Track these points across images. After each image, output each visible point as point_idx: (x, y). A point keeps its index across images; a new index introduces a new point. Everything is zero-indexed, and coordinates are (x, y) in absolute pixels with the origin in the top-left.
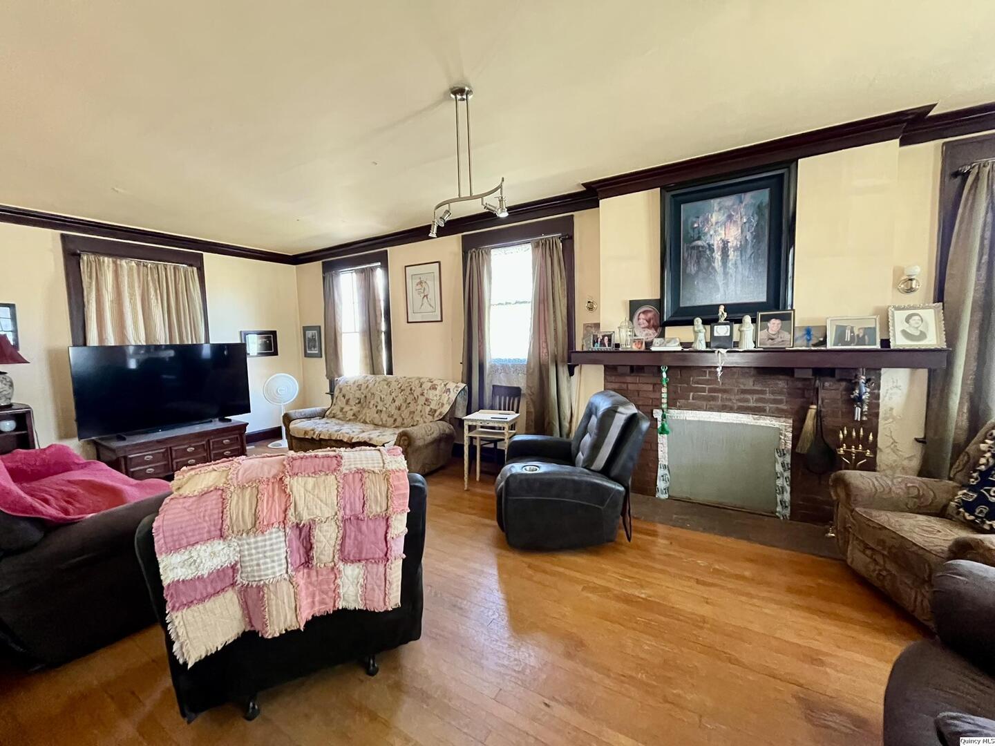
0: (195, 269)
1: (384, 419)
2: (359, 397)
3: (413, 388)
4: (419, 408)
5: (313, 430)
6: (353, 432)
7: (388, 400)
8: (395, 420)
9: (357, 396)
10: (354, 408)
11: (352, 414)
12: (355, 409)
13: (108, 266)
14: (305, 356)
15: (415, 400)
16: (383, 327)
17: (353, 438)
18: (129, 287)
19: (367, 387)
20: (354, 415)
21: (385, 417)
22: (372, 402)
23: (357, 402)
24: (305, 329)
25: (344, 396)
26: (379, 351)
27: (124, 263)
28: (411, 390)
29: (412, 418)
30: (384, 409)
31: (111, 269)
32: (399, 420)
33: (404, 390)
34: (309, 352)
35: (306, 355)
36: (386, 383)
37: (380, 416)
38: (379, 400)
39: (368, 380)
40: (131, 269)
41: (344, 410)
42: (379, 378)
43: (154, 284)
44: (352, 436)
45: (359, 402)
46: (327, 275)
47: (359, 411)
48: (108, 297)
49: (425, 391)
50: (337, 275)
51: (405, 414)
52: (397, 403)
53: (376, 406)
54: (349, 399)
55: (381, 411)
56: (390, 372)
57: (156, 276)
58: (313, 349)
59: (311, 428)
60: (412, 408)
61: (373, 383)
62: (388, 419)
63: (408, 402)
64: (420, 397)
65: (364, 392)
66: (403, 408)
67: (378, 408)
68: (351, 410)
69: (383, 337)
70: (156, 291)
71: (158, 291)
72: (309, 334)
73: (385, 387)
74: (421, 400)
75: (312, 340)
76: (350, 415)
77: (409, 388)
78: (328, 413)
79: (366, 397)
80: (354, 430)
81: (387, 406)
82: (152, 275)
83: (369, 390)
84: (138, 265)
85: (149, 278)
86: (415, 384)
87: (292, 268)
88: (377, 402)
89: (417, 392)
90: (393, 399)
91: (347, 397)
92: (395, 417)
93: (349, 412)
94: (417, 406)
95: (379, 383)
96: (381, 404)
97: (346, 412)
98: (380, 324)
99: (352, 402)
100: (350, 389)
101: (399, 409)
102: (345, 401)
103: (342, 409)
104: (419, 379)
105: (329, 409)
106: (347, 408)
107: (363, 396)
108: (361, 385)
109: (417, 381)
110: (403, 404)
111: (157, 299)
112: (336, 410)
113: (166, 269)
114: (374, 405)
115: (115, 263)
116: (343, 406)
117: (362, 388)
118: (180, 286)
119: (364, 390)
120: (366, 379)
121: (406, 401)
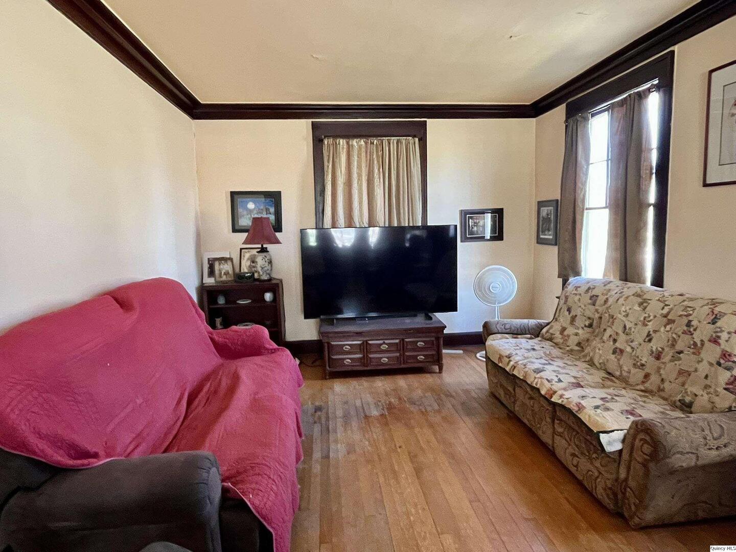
0: (417, 140)
1: (625, 368)
2: (591, 316)
3: (694, 323)
4: (703, 368)
5: (509, 357)
6: (560, 381)
7: (639, 335)
8: (647, 376)
9: (588, 313)
10: (580, 331)
11: (576, 342)
12: (583, 333)
13: (343, 148)
14: (538, 243)
15: (697, 348)
16: (652, 197)
17: (555, 392)
18: (357, 168)
19: (606, 301)
20: (579, 344)
21: (627, 363)
22: (609, 332)
23: (587, 323)
24: (541, 204)
25: (569, 310)
26: (639, 241)
27: (354, 142)
28: (689, 324)
29: (683, 384)
30: (629, 349)
31: (345, 150)
32: (654, 379)
33: (673, 321)
34: (541, 236)
35: (540, 241)
36: (640, 300)
37: (619, 360)
38: (620, 331)
39: (609, 290)
40: (360, 147)
41: (566, 333)
42: (633, 287)
43: (378, 162)
44: (554, 388)
45: (590, 326)
46: (570, 121)
47: (588, 340)
48: (341, 180)
49: (724, 336)
50: (586, 119)
51: (669, 370)
52: (655, 345)
53: (615, 341)
54: (576, 316)
55: (622, 351)
56: (658, 281)
57: (380, 153)
58: (546, 233)
59: (507, 353)
60: (687, 361)
61: (618, 296)
62: (633, 371)
63: (679, 347)
64: (707, 344)
65: (600, 310)
66: (666, 358)
67: (618, 345)
68: (577, 334)
69: (651, 214)
70: (379, 170)
71: (381, 170)
72: (545, 211)
73: (637, 308)
74: (711, 353)
75: (547, 220)
76: (572, 342)
77: (685, 320)
78: (544, 330)
79: (601, 318)
80: (561, 377)
81: (634, 344)
82: (377, 152)
83: (607, 308)
84: (366, 143)
85: (375, 156)
86: (701, 314)
87: (530, 123)
88: (617, 334)
89: (703, 332)
90: (649, 335)
91: (573, 313)
92: (647, 370)
93: (572, 337)
94: (699, 362)
95: (627, 297)
96: (622, 338)
97: (569, 336)
98: (647, 192)
99: (580, 322)
100: (579, 300)
101: (658, 358)
102: (569, 317)
103: (564, 329)
104: (714, 303)
105: (548, 324)
106: (570, 330)
107: (597, 316)
108: (597, 296)
109: (706, 309)
110: (666, 349)
111: (380, 178)
112: (556, 328)
113: (389, 143)
114: (610, 336)
115: (348, 143)
116: (565, 325)
117: (598, 303)
118: (401, 161)
119: (601, 306)
120: (607, 287)
121: (673, 346)
